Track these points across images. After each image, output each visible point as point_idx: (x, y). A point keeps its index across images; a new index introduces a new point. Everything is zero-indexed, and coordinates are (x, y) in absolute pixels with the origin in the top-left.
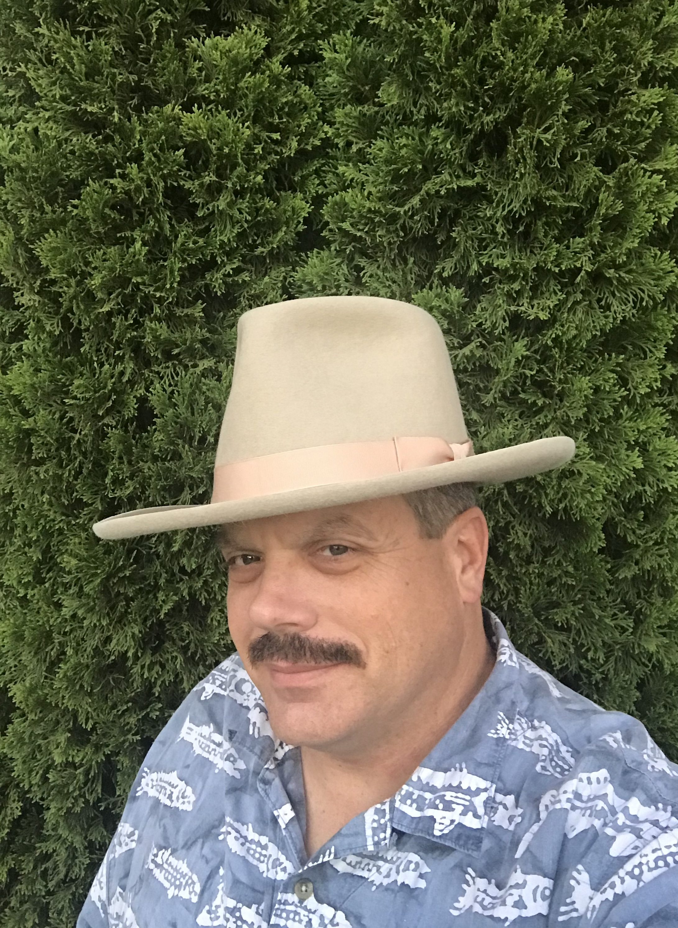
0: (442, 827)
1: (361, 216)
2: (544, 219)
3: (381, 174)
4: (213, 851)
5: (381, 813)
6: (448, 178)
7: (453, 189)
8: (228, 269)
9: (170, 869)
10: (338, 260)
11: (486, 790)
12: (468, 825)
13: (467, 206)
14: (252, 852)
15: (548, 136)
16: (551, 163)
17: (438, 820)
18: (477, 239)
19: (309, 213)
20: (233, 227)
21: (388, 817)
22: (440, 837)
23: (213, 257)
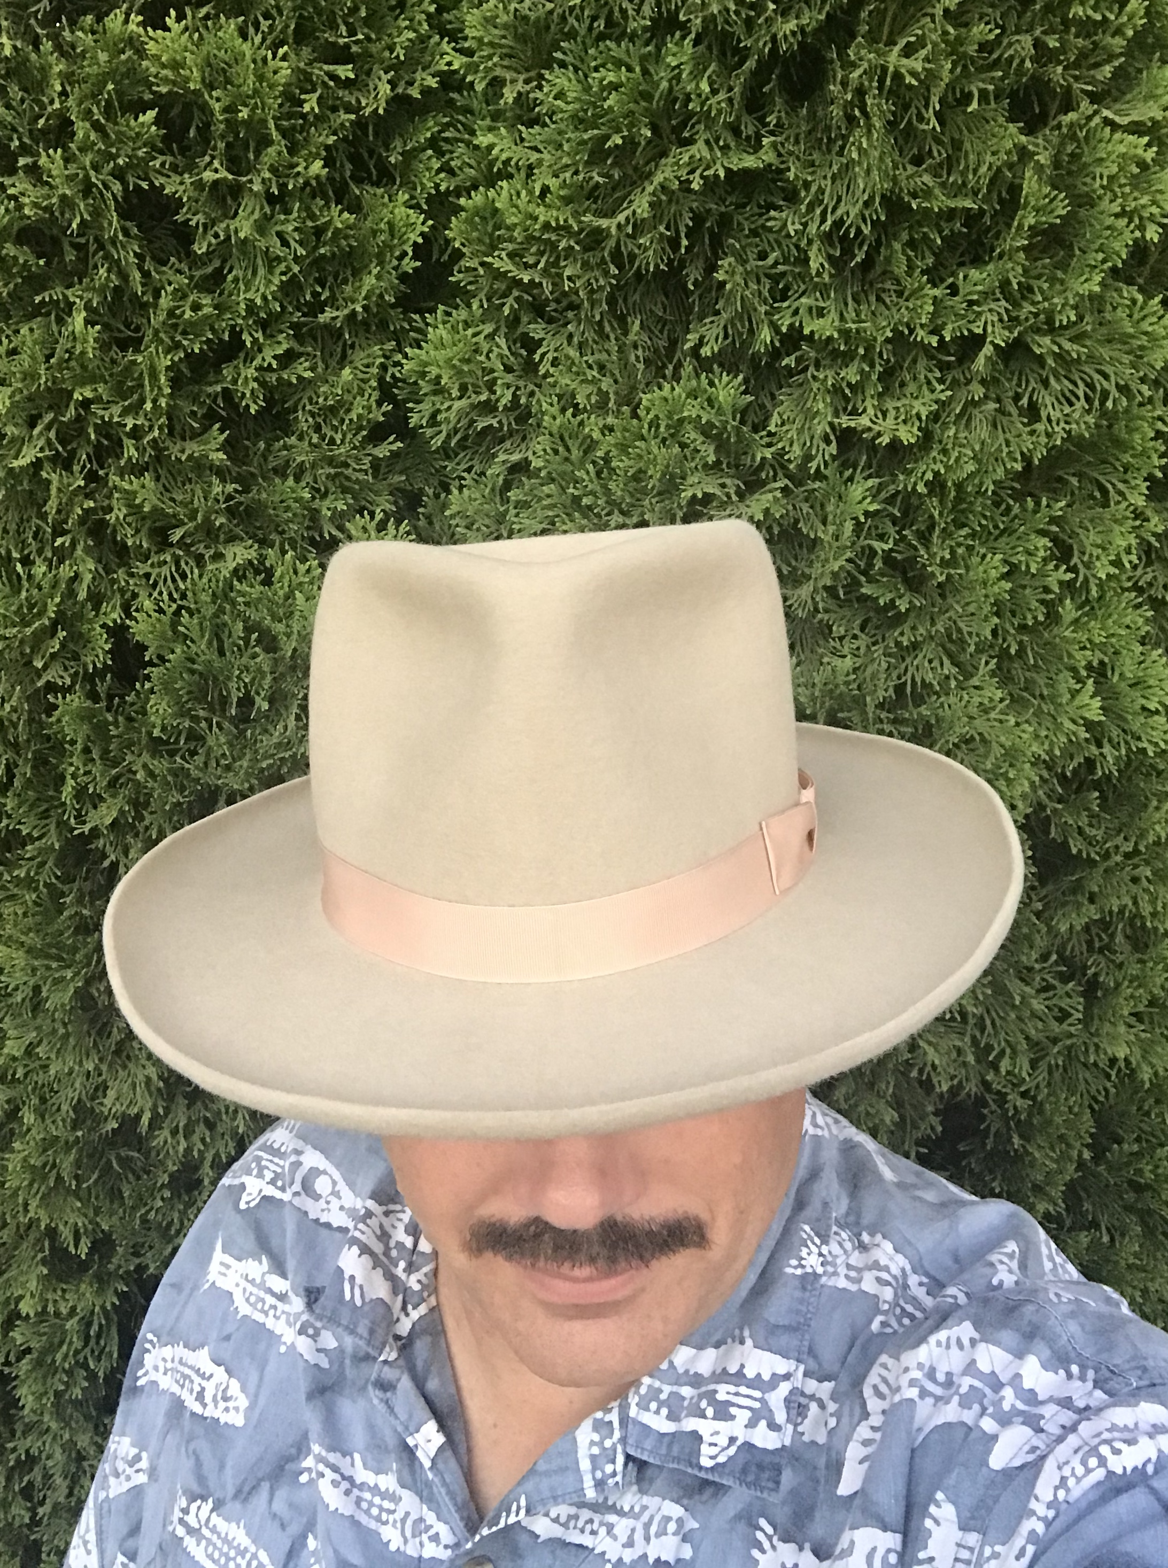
0: (714, 1451)
1: (530, 239)
2: (905, 236)
3: (566, 147)
4: (291, 1505)
5: (603, 1427)
6: (706, 154)
7: (716, 176)
8: (268, 356)
9: (214, 1538)
10: (488, 328)
11: (787, 1377)
12: (759, 1444)
13: (744, 206)
14: (364, 1505)
15: (916, 62)
16: (921, 118)
17: (707, 1438)
18: (767, 276)
19: (422, 234)
20: (271, 270)
21: (617, 1435)
22: (712, 1469)
23: (236, 334)
